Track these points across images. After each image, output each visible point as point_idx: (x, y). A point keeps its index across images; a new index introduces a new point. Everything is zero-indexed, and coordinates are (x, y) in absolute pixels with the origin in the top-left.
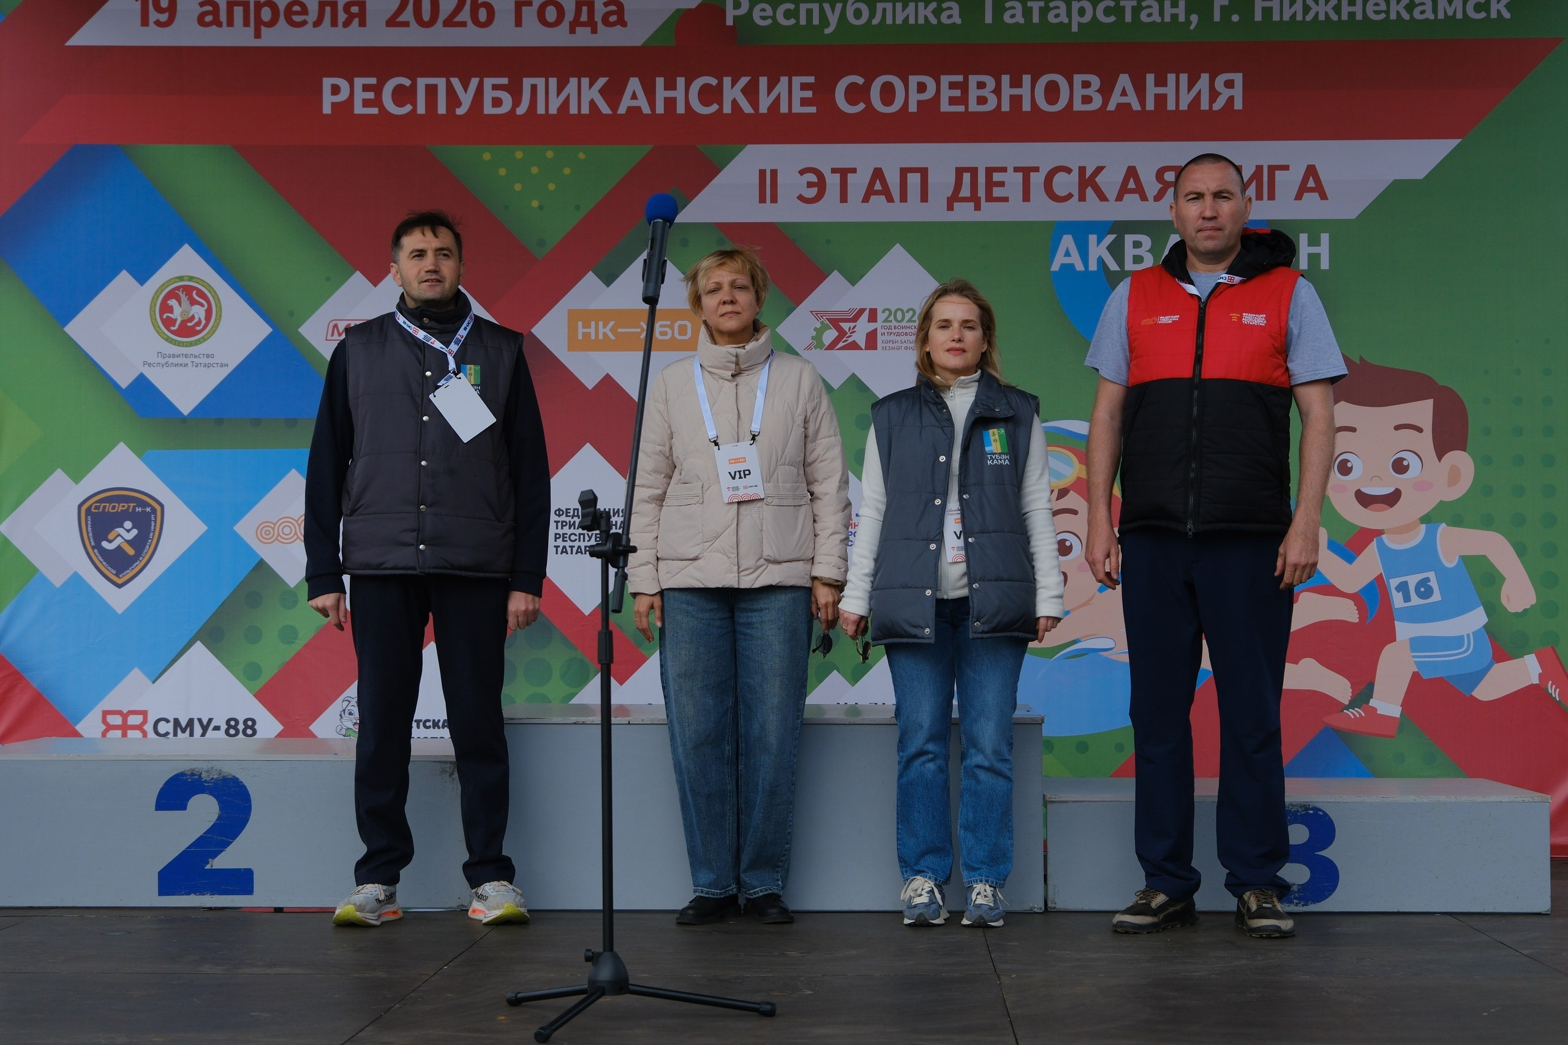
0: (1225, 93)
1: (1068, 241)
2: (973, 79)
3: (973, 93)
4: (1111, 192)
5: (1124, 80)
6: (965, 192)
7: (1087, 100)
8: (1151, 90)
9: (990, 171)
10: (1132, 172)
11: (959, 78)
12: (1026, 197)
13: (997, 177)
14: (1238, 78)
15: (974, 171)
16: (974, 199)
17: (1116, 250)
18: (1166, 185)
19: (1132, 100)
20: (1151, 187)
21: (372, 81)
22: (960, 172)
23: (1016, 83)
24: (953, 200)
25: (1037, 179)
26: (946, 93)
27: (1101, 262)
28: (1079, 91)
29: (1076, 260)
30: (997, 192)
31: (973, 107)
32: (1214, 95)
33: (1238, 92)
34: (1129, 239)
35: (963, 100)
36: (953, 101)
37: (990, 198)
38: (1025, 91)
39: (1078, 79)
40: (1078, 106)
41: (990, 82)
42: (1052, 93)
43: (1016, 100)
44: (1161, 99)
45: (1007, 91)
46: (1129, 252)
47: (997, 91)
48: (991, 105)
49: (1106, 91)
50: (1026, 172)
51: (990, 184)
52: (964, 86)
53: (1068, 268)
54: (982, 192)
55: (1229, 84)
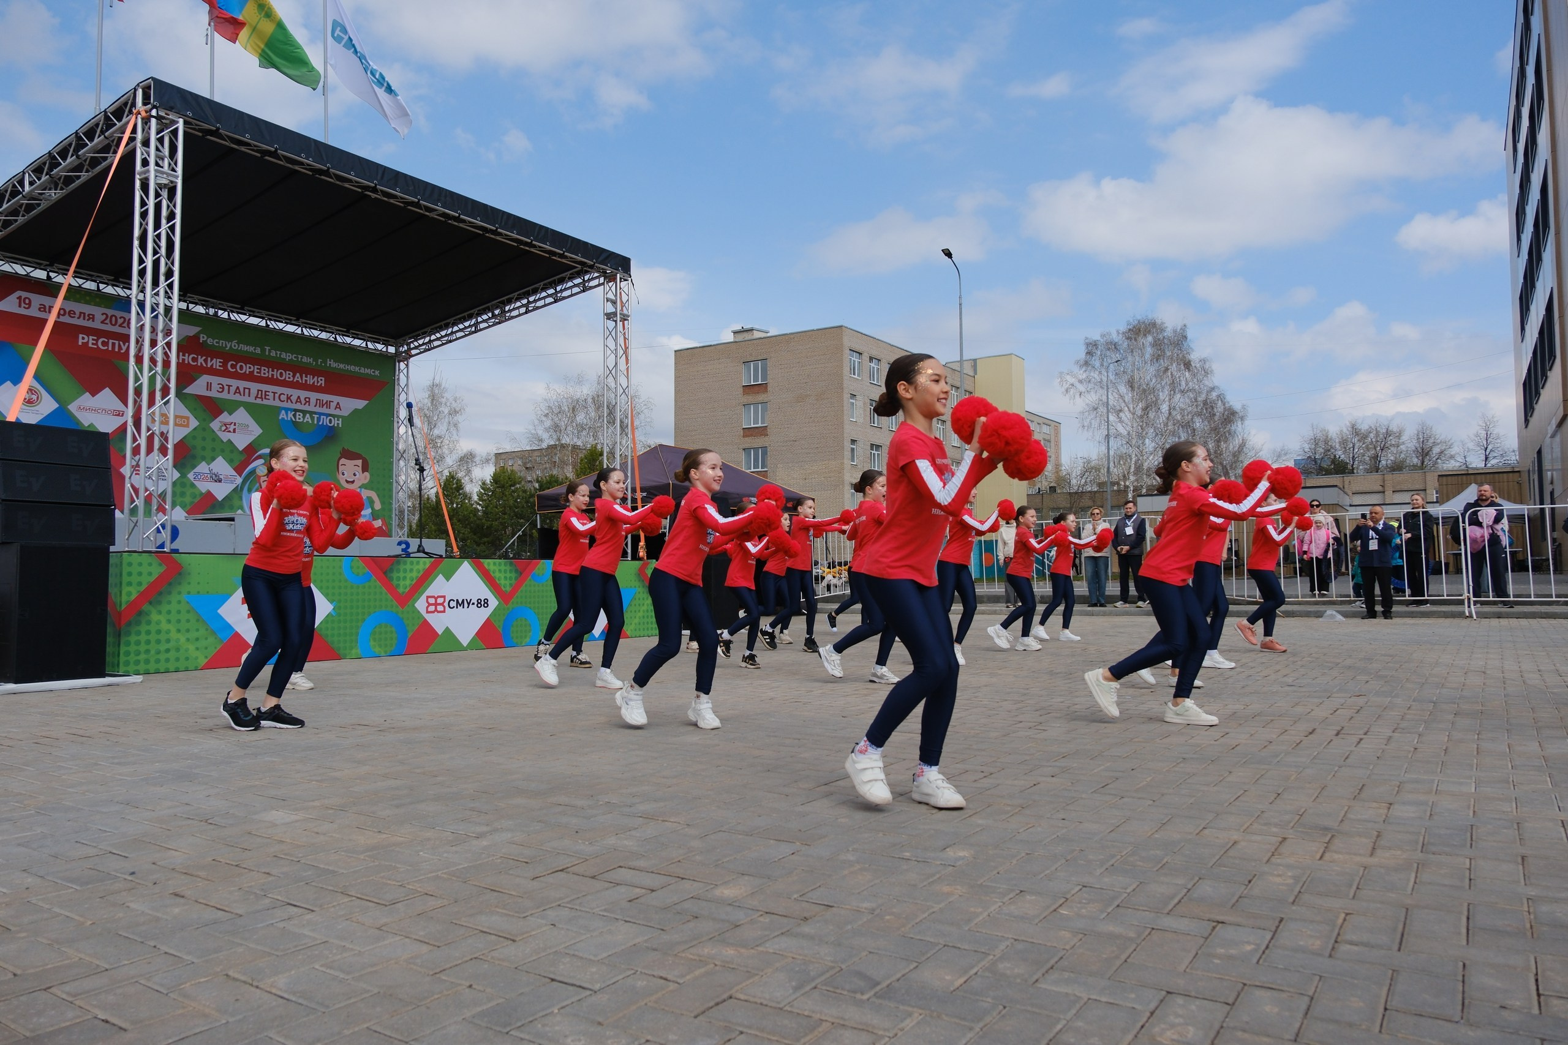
0: (320, 382)
1: (283, 412)
2: (263, 368)
3: (263, 371)
4: (294, 401)
5: (298, 375)
6: (259, 396)
7: (289, 378)
8: (304, 378)
9: (266, 392)
10: (299, 397)
11: (259, 367)
12: (274, 400)
13: (267, 393)
14: (323, 379)
15: (262, 391)
16: (261, 398)
17: (294, 416)
18: (307, 402)
19: (300, 379)
20: (303, 402)
21: (95, 338)
22: (258, 390)
23: (273, 371)
24: (256, 397)
25: (277, 395)
26: (256, 370)
27: (291, 418)
28: (288, 376)
29: (285, 417)
30: (267, 397)
31: (262, 375)
32: (318, 382)
33: (323, 382)
34: (298, 413)
35: (260, 373)
36: (257, 372)
37: (265, 398)
38: (275, 373)
39: (287, 372)
40: (287, 379)
41: (267, 369)
42: (281, 374)
43: (273, 375)
44: (306, 381)
45: (271, 372)
46: (298, 417)
47: (268, 372)
48: (266, 375)
49: (294, 376)
50: (274, 393)
51: (266, 395)
52: (260, 369)
53: (283, 419)
54: (263, 397)
55: (321, 380)
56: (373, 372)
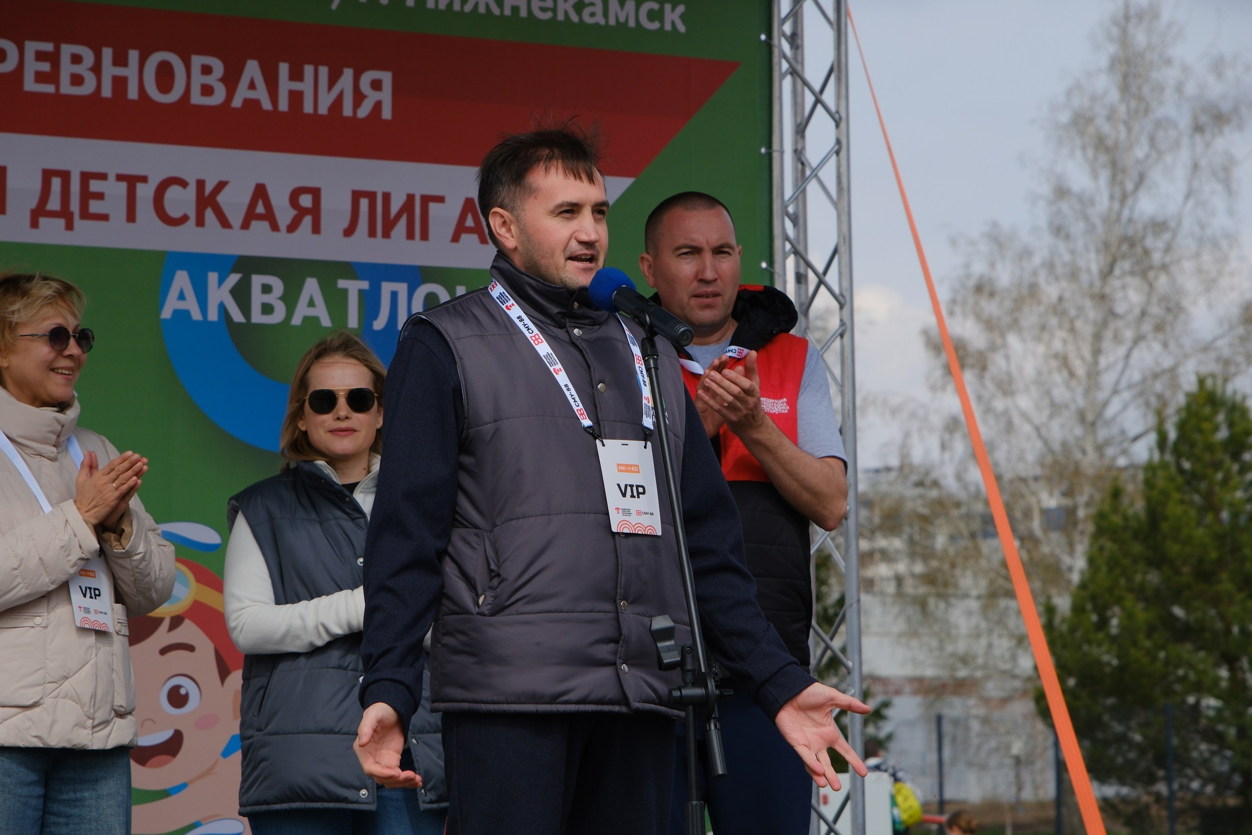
0: (372, 97)
1: (182, 280)
2: (67, 50)
3: (67, 69)
4: (236, 217)
5: (252, 69)
6: (54, 203)
7: (207, 90)
8: (285, 85)
9: (86, 177)
10: (260, 192)
11: (48, 47)
12: (131, 217)
13: (95, 186)
14: (386, 77)
15: (65, 176)
16: (65, 213)
17: (241, 294)
18: (302, 212)
19: (262, 94)
20: (284, 214)
22: (48, 175)
23: (120, 60)
24: (38, 213)
25: (145, 193)
26: (32, 66)
27: (223, 310)
28: (198, 79)
29: (191, 305)
30: (95, 206)
31: (66, 88)
32: (359, 98)
33: (386, 96)
34: (257, 281)
35: (52, 77)
36: (40, 77)
37: (86, 215)
38: (131, 72)
39: (197, 61)
40: (197, 98)
41: (88, 55)
42: (165, 77)
43: (120, 83)
44: (296, 97)
45: (109, 70)
46: (257, 298)
47: (97, 69)
48: (88, 88)
49: (231, 80)
50: (132, 181)
51: (87, 195)
52: (53, 58)
53: (181, 315)
54: (75, 206)
55: (376, 85)
56: (652, 15)
